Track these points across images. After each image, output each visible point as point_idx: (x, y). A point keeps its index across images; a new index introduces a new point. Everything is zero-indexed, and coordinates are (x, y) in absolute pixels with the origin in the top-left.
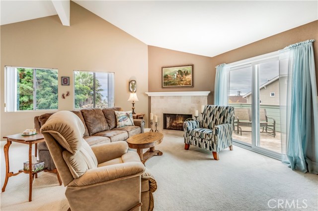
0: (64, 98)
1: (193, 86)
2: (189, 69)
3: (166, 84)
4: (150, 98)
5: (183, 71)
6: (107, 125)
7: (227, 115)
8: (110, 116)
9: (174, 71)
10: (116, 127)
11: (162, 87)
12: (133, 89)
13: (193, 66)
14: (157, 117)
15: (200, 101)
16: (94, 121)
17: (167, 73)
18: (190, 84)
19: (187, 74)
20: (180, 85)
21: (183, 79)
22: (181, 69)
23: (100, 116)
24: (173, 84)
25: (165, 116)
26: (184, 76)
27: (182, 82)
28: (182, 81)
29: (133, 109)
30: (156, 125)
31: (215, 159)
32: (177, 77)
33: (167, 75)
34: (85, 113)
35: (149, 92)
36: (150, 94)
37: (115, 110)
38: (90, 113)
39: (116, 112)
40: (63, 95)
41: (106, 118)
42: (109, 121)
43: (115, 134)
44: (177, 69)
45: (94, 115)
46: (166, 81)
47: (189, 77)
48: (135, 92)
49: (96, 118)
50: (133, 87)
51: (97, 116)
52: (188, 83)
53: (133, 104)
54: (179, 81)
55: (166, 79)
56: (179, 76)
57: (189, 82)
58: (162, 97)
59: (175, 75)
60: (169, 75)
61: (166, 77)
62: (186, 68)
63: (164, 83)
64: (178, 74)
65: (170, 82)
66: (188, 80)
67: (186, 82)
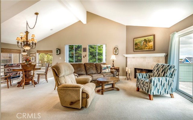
0: (84, 57)
1: (154, 50)
2: (152, 37)
3: (136, 49)
4: (127, 58)
5: (147, 40)
6: (96, 71)
7: (167, 71)
8: (98, 67)
9: (141, 40)
10: (100, 73)
11: (134, 51)
12: (116, 53)
13: (154, 36)
14: (129, 70)
15: (159, 61)
16: (89, 69)
17: (137, 42)
18: (152, 49)
19: (150, 41)
20: (145, 49)
21: (147, 46)
22: (146, 38)
23: (93, 67)
24: (141, 49)
25: (136, 69)
26: (148, 43)
27: (146, 47)
28: (146, 46)
29: (113, 64)
30: (129, 75)
31: (150, 99)
32: (143, 44)
33: (137, 43)
34: (86, 64)
35: (126, 54)
36: (126, 56)
37: (102, 64)
38: (88, 65)
39: (102, 65)
40: (84, 56)
41: (96, 68)
42: (97, 69)
43: (96, 75)
44: (143, 39)
45: (89, 66)
46: (136, 47)
47: (151, 44)
48: (117, 54)
49: (91, 67)
50: (116, 52)
51: (91, 66)
52: (151, 48)
53: (113, 61)
54: (144, 47)
56: (144, 43)
58: (134, 58)
60: (138, 43)
61: (136, 44)
62: (149, 38)
63: (135, 48)
64: (144, 42)
65: (139, 48)
66: (150, 46)
67: (149, 47)
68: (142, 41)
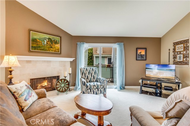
1: (61, 53)
2: (58, 39)
3: (35, 48)
5: (53, 40)
9: (44, 37)
11: (30, 51)
13: (61, 37)
15: (65, 65)
17: (35, 37)
18: (59, 52)
19: (56, 43)
20: (50, 51)
21: (53, 47)
22: (51, 37)
24: (43, 50)
26: (54, 44)
27: (52, 49)
28: (52, 47)
32: (47, 43)
33: (36, 39)
44: (47, 36)
46: (35, 45)
47: (58, 46)
52: (57, 51)
54: (49, 48)
55: (34, 43)
56: (49, 43)
57: (58, 49)
59: (46, 41)
61: (34, 40)
62: (55, 38)
63: (32, 47)
64: (48, 41)
65: (40, 47)
66: (57, 48)
67: (55, 50)
68: (45, 39)
